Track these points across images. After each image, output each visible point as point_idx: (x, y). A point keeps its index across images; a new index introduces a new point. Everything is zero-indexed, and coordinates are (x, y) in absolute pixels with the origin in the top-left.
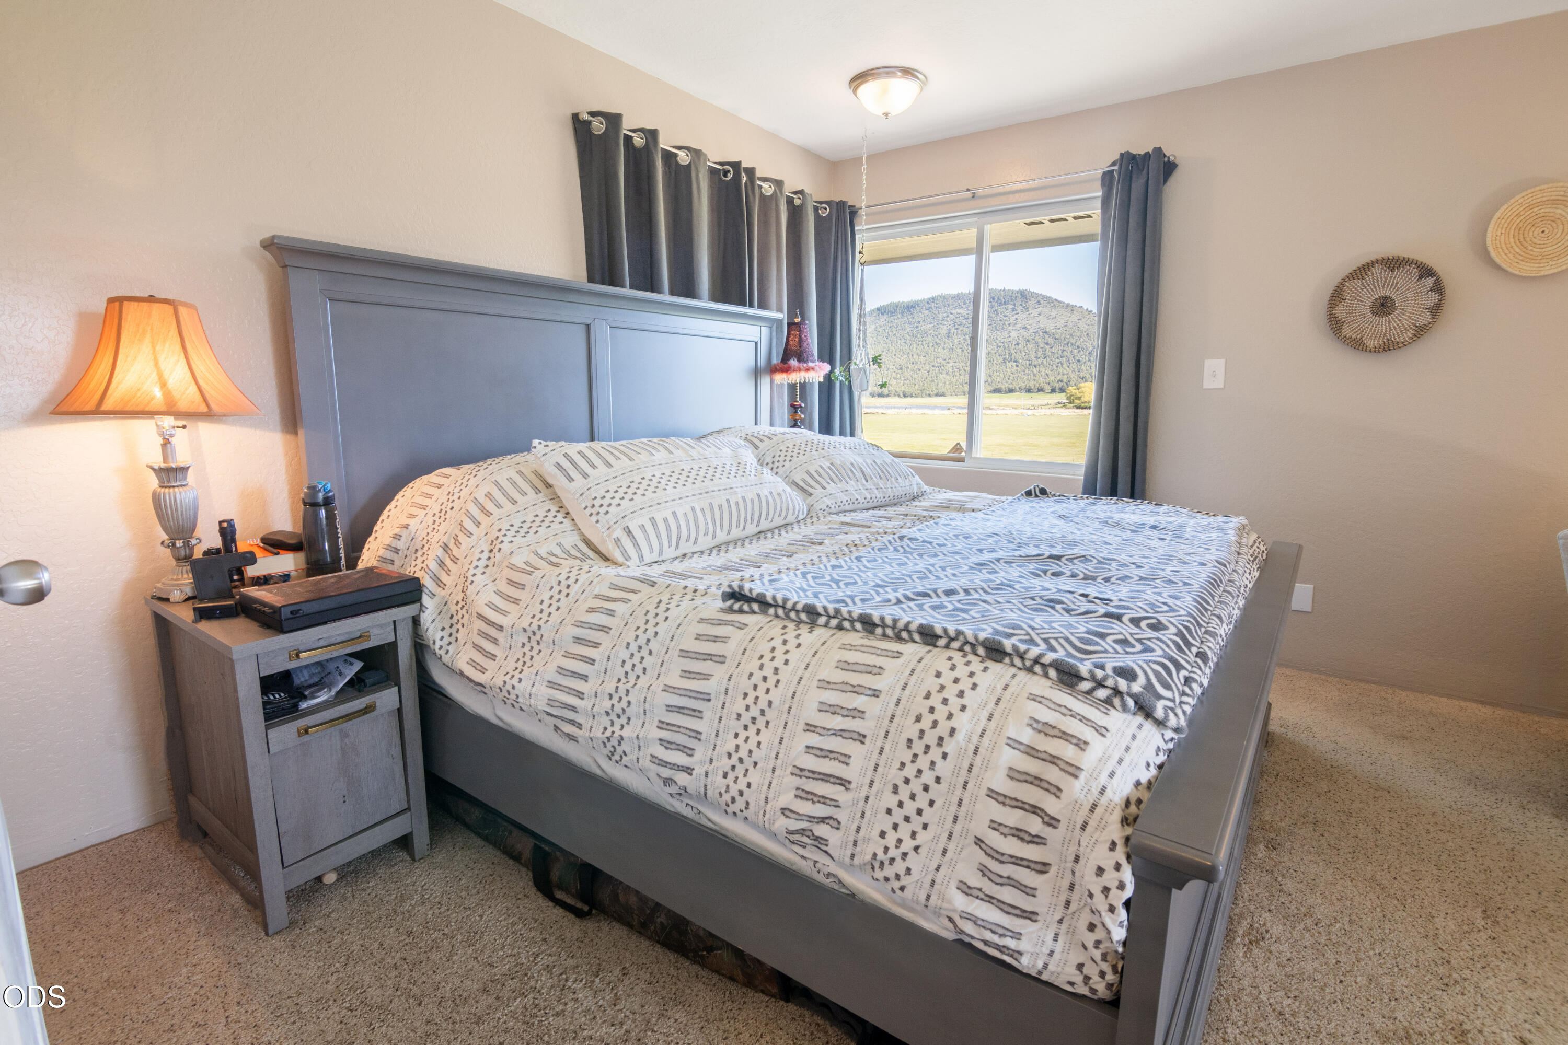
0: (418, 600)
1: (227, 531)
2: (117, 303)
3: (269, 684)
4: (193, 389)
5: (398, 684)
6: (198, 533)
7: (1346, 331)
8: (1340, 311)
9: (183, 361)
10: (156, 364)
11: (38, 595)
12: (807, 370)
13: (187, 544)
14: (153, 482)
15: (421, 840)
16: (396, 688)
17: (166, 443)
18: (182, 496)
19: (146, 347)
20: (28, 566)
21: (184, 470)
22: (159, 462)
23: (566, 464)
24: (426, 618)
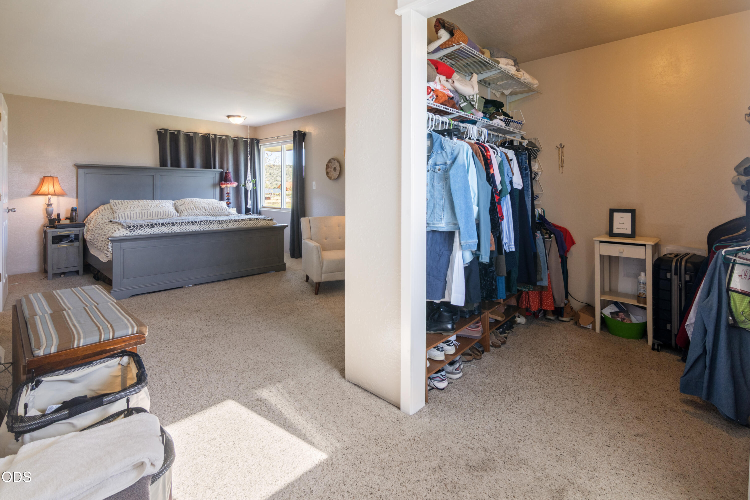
0: (84, 227)
1: (59, 215)
2: (44, 177)
3: (54, 237)
4: (53, 191)
5: (79, 241)
6: (52, 215)
7: (329, 175)
8: (328, 170)
9: (53, 187)
10: (48, 187)
11: (15, 211)
12: (227, 184)
13: (50, 217)
14: (46, 206)
15: (81, 272)
16: (78, 243)
17: (49, 200)
18: (50, 209)
19: (47, 185)
20: (14, 209)
21: (52, 204)
22: (48, 203)
23: (115, 204)
24: (84, 230)
